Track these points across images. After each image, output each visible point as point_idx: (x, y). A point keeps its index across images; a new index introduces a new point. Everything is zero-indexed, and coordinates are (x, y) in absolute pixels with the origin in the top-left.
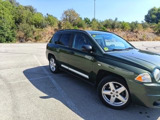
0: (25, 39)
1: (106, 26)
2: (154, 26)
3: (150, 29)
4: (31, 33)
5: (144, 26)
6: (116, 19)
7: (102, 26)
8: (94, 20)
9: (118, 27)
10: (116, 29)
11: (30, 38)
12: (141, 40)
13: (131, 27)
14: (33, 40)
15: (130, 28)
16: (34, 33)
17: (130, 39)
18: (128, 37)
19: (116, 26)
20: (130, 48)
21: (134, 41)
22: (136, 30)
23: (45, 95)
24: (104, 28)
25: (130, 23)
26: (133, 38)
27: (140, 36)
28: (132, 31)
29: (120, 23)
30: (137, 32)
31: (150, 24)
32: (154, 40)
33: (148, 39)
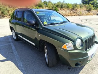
0: (3, 16)
1: (57, 6)
2: (86, 6)
3: (84, 8)
4: (6, 12)
5: (81, 6)
6: (64, 2)
7: (55, 6)
8: (49, 2)
9: (65, 7)
10: (64, 8)
11: (6, 15)
12: (79, 15)
13: (73, 6)
14: (8, 17)
15: (72, 8)
16: (8, 11)
17: (72, 14)
18: (71, 13)
19: (64, 6)
20: (64, 22)
21: (75, 16)
22: (76, 9)
23: (5, 58)
24: (56, 7)
25: (73, 4)
26: (74, 14)
27: (78, 13)
28: (73, 9)
29: (66, 4)
30: (76, 10)
31: (85, 4)
32: (86, 15)
33: (83, 15)
